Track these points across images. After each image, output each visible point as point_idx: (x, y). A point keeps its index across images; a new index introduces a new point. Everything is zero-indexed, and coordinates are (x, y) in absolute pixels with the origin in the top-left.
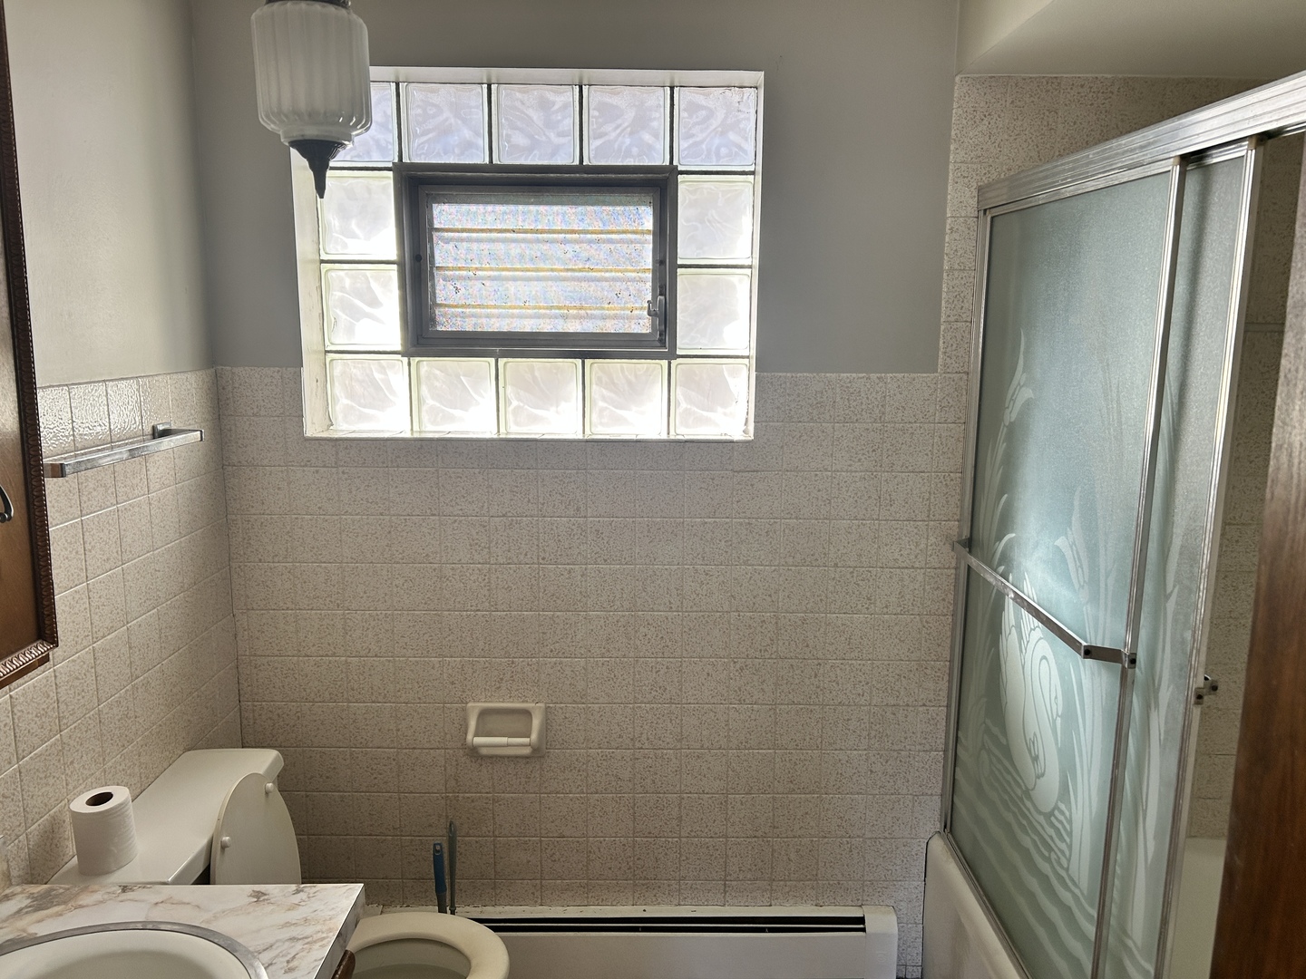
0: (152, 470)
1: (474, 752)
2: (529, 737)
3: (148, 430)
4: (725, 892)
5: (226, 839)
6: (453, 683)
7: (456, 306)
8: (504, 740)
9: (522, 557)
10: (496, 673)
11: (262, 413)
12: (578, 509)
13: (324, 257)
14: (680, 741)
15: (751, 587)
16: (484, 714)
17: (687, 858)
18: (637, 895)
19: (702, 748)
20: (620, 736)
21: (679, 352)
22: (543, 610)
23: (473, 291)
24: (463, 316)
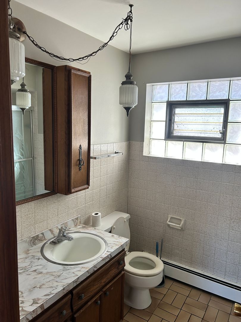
0: (114, 159)
1: (169, 225)
2: (180, 225)
3: (114, 152)
4: (225, 275)
5: (115, 227)
6: (166, 210)
7: (177, 130)
8: (174, 224)
9: (182, 185)
10: (175, 210)
11: (136, 150)
12: (196, 177)
13: (152, 120)
14: (216, 235)
15: (238, 202)
16: (172, 218)
17: (216, 264)
18: (203, 269)
19: (221, 238)
20: (202, 231)
21: (227, 142)
22: (186, 198)
23: (181, 127)
24: (179, 132)
